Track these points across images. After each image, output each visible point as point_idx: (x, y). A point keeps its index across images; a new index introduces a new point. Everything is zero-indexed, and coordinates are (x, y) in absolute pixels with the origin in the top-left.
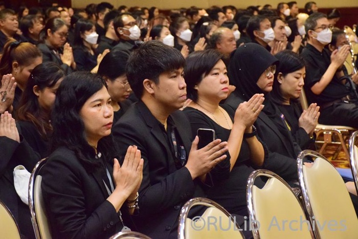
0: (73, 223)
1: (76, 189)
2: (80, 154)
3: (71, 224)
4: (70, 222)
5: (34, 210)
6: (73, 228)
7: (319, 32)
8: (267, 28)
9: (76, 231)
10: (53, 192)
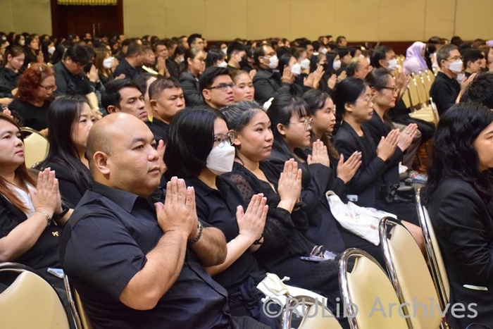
0: (481, 257)
1: (479, 222)
2: (478, 187)
3: (479, 258)
4: (478, 256)
5: (429, 237)
6: (482, 262)
7: (451, 62)
8: (392, 59)
9: (484, 265)
10: (457, 225)
